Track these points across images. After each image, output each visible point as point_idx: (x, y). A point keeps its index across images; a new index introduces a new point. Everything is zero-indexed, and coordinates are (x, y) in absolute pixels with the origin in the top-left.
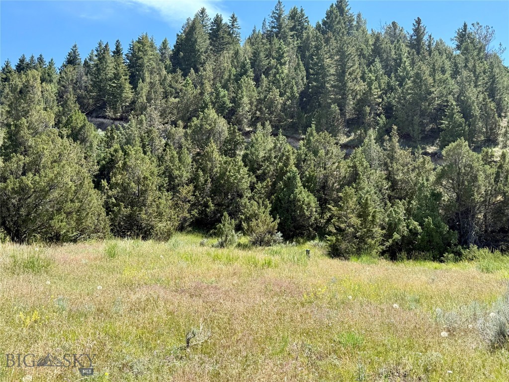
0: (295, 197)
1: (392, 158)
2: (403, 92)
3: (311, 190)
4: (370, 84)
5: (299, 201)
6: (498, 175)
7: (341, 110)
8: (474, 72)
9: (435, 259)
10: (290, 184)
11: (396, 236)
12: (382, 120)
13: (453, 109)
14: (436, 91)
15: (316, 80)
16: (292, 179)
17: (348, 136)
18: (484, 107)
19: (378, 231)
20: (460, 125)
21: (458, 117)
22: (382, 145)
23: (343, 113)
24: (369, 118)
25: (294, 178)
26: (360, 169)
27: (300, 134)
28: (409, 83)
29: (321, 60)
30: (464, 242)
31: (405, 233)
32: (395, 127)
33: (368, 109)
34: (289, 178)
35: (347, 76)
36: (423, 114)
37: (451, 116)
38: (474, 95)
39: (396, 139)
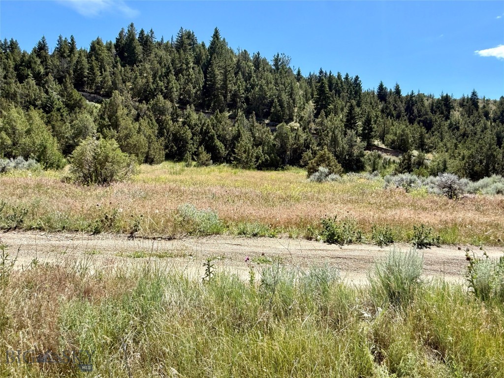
0: (215, 144)
1: (253, 126)
2: (254, 93)
3: (221, 141)
4: (239, 87)
5: (217, 146)
6: (296, 136)
7: (224, 98)
8: (285, 85)
9: (276, 170)
10: (212, 138)
11: (260, 161)
12: (245, 106)
13: (276, 104)
14: (269, 94)
15: (211, 81)
16: (212, 136)
17: (229, 113)
18: (289, 103)
19: (254, 160)
20: (279, 111)
21: (279, 108)
22: (248, 120)
23: (225, 100)
24: (239, 104)
25: (214, 135)
26: (241, 132)
27: (205, 110)
28: (257, 89)
29: (213, 71)
30: (284, 163)
31: (264, 160)
32: (254, 112)
33: (238, 100)
34: (211, 135)
35: (228, 82)
36: (264, 105)
37: (275, 107)
38: (285, 97)
39: (254, 118)
